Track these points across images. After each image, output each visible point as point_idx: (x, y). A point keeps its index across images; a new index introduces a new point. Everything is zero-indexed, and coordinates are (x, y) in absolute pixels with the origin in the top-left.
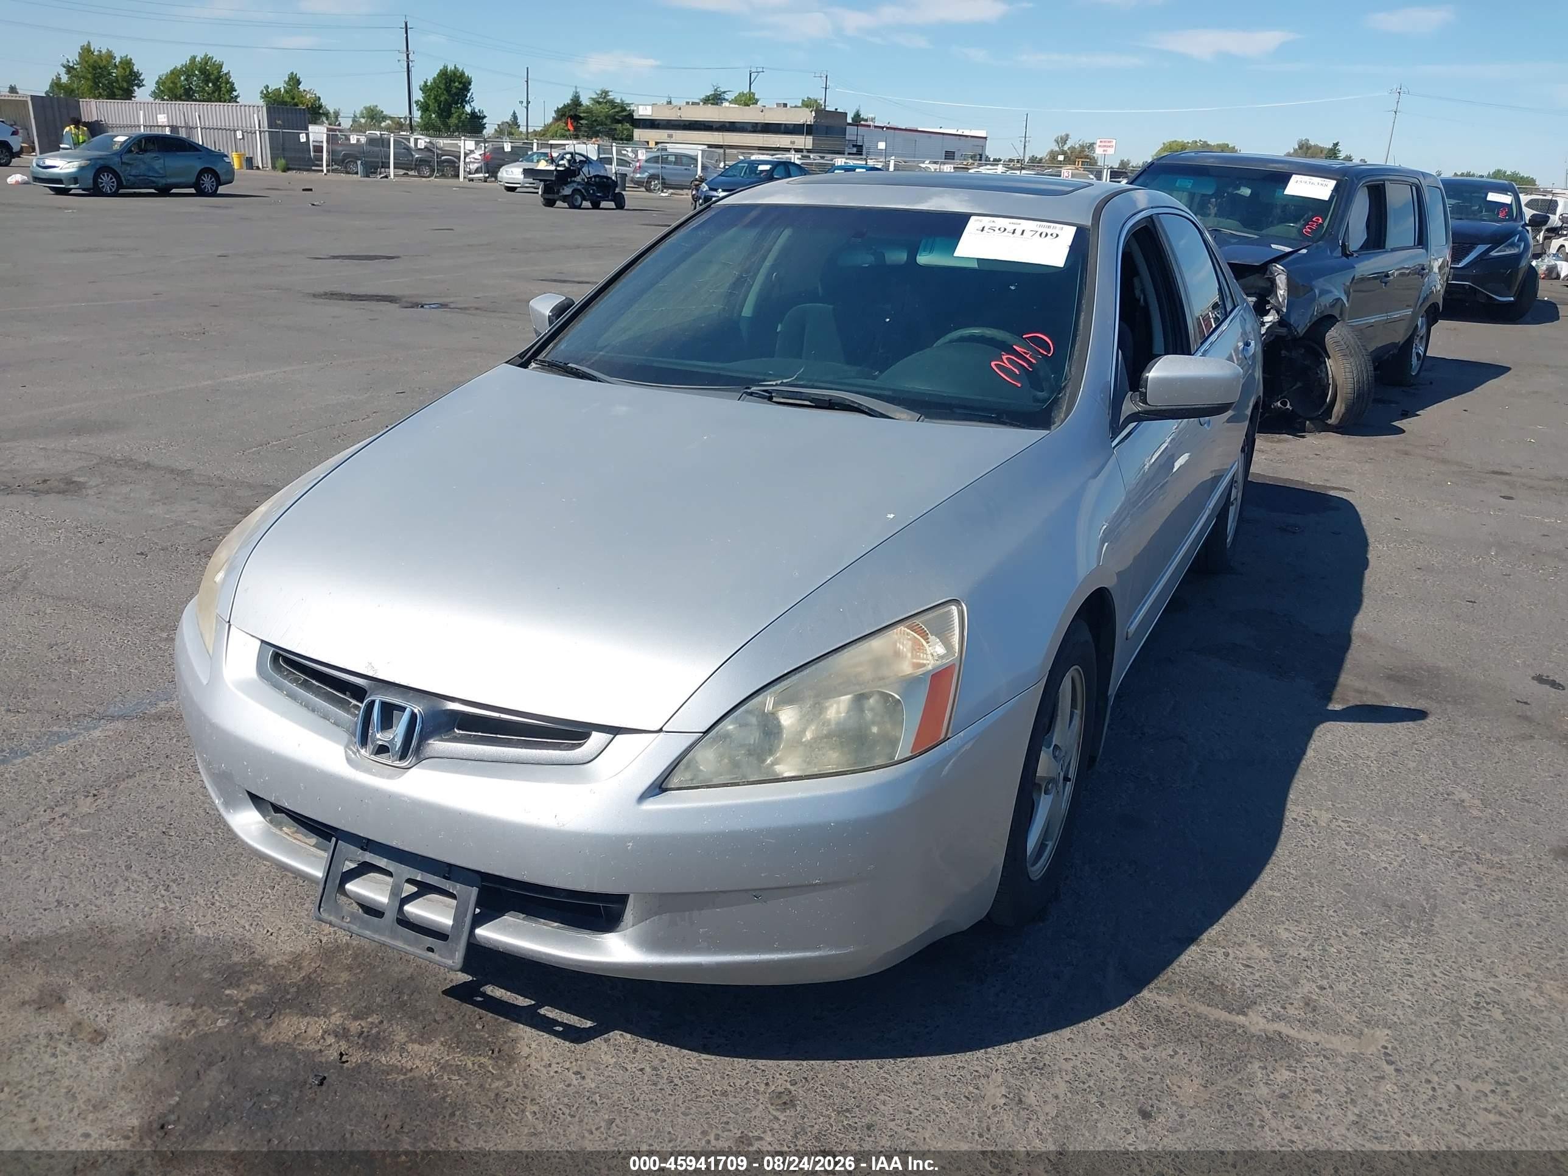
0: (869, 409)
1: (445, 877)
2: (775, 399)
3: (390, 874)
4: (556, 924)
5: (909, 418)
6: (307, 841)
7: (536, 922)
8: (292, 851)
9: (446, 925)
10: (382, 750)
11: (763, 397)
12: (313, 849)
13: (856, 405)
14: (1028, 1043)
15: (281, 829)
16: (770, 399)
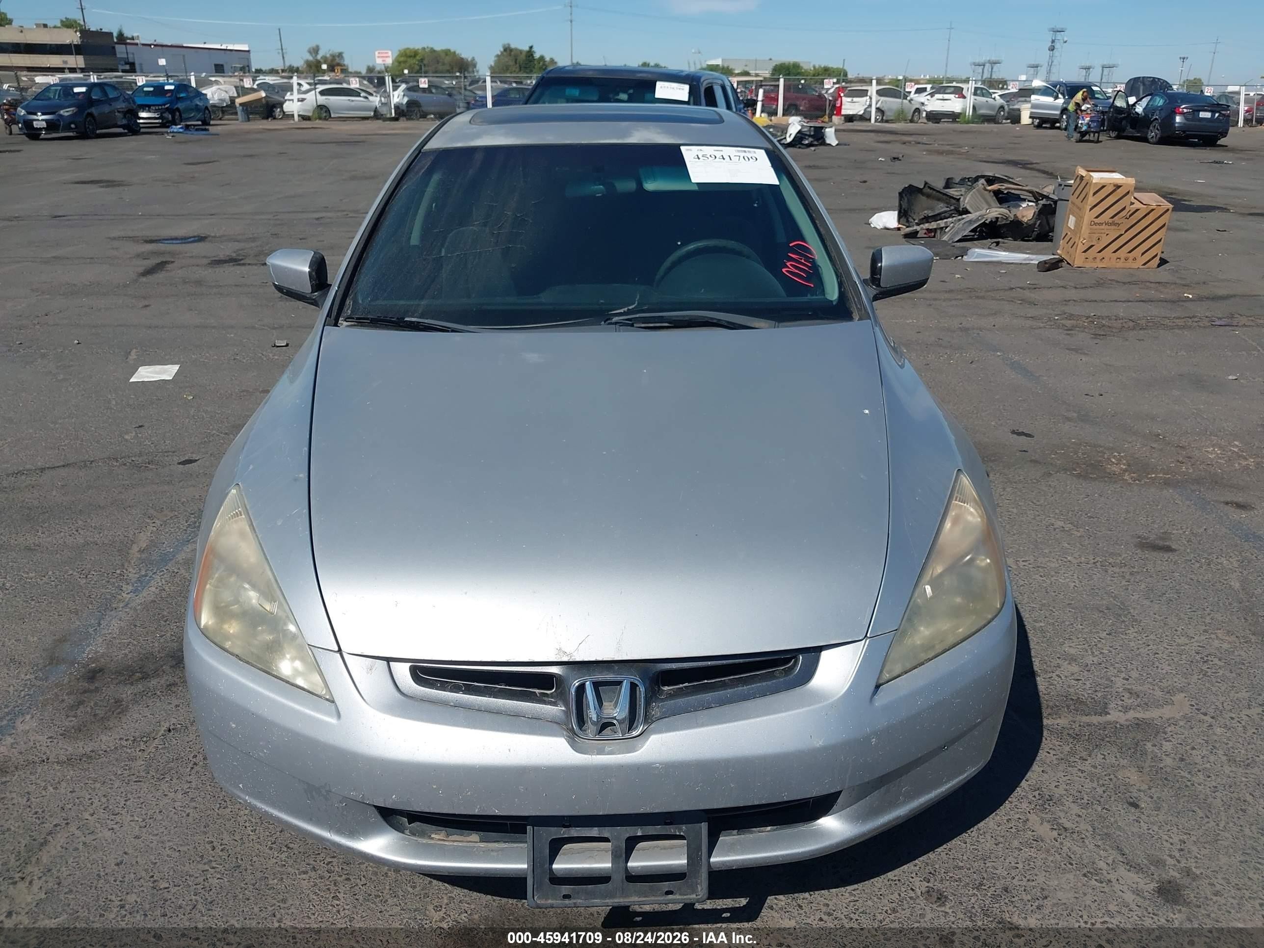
0: (728, 322)
1: (666, 824)
2: (635, 325)
3: (606, 840)
4: (769, 828)
5: (767, 325)
6: (469, 839)
7: (752, 833)
8: (444, 853)
9: (681, 866)
10: (604, 725)
11: (627, 325)
12: (482, 845)
13: (715, 321)
14: (1024, 783)
15: (430, 838)
16: (632, 325)
